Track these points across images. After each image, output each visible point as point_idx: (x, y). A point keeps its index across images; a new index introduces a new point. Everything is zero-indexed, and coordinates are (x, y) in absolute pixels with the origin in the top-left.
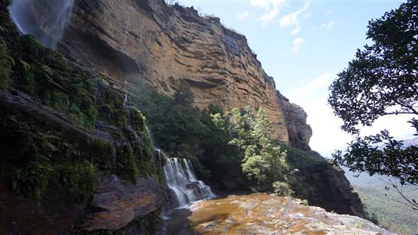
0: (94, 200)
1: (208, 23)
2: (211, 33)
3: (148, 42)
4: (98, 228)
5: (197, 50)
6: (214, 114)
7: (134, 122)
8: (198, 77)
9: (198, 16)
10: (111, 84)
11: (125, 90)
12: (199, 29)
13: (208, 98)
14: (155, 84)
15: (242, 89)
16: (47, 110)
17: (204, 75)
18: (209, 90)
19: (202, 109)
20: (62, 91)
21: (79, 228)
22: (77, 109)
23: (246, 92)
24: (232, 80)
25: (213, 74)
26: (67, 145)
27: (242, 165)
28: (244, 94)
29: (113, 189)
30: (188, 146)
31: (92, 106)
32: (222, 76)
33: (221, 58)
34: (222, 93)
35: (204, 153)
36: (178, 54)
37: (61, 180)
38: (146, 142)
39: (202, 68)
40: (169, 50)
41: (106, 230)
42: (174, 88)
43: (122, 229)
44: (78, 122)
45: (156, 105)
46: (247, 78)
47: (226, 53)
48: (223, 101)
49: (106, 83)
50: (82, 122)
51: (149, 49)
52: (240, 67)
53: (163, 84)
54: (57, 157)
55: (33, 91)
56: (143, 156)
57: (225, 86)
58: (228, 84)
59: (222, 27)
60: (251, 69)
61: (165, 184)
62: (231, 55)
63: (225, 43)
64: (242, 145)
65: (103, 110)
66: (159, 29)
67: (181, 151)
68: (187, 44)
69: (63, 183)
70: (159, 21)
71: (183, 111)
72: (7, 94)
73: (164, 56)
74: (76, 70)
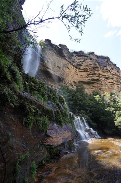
0: (47, 132)
1: (88, 56)
2: (90, 59)
3: (64, 69)
4: (49, 144)
5: (85, 68)
6: (95, 96)
7: (61, 101)
8: (86, 80)
9: (84, 54)
10: (52, 87)
11: (57, 89)
12: (85, 59)
13: (92, 88)
14: (68, 85)
15: (110, 82)
16: (32, 98)
17: (89, 78)
18: (92, 85)
19: (89, 94)
20: (36, 91)
21: (43, 143)
22: (41, 97)
23: (112, 84)
24: (104, 79)
25: (93, 77)
26: (38, 110)
27: (114, 121)
28: (111, 84)
29: (54, 129)
30: (84, 111)
31: (46, 96)
32: (98, 78)
33: (97, 69)
34: (99, 85)
35: (92, 115)
36: (76, 71)
37: (36, 123)
38: (65, 109)
39: (88, 75)
40: (73, 70)
41: (52, 145)
42: (76, 86)
43: (58, 146)
44: (41, 102)
45: (68, 93)
46: (112, 77)
47: (99, 66)
48: (100, 89)
49: (50, 87)
50: (43, 102)
51: (65, 71)
52: (107, 72)
53: (71, 85)
54: (35, 114)
55: (28, 92)
56: (65, 115)
57: (100, 82)
58: (101, 81)
59: (96, 55)
60: (114, 72)
61: (75, 128)
62: (102, 67)
63: (98, 62)
64: (113, 111)
65: (50, 97)
66: (68, 63)
67: (81, 114)
68: (80, 66)
69: (37, 124)
70: (68, 60)
71: (81, 95)
72: (22, 93)
73: (71, 73)
74: (41, 83)
